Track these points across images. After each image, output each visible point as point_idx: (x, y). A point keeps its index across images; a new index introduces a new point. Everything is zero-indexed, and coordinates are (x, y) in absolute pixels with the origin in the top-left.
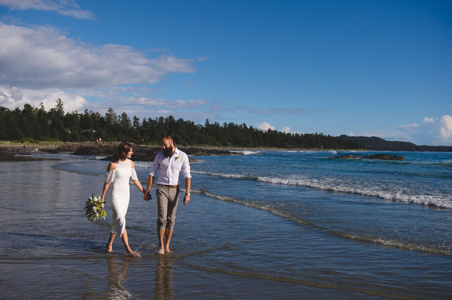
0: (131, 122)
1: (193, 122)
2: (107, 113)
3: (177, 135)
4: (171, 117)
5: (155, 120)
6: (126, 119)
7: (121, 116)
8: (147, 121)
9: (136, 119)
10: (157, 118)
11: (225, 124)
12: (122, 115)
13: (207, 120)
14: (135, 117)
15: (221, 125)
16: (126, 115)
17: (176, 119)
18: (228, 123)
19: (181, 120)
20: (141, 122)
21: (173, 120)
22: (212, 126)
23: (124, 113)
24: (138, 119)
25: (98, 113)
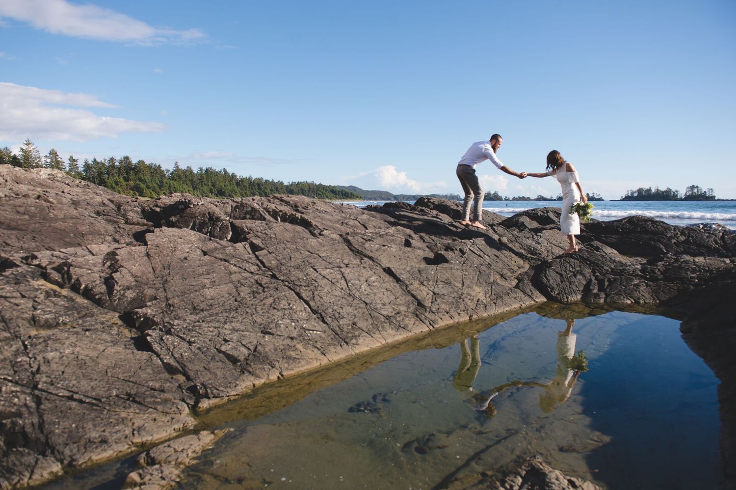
0: (64, 164)
1: (159, 165)
2: (22, 149)
3: (138, 182)
4: (127, 158)
5: (103, 161)
6: (56, 159)
7: (48, 155)
8: (90, 162)
9: (72, 160)
10: (105, 160)
11: (201, 169)
12: (50, 154)
13: (176, 164)
14: (72, 157)
15: (195, 170)
16: (56, 153)
17: (134, 161)
18: (204, 168)
19: (141, 162)
20: (81, 165)
21: (130, 163)
22: (185, 172)
23: (53, 150)
24: (76, 161)
25: (6, 148)
